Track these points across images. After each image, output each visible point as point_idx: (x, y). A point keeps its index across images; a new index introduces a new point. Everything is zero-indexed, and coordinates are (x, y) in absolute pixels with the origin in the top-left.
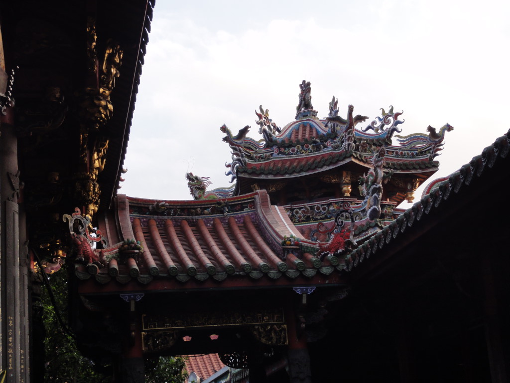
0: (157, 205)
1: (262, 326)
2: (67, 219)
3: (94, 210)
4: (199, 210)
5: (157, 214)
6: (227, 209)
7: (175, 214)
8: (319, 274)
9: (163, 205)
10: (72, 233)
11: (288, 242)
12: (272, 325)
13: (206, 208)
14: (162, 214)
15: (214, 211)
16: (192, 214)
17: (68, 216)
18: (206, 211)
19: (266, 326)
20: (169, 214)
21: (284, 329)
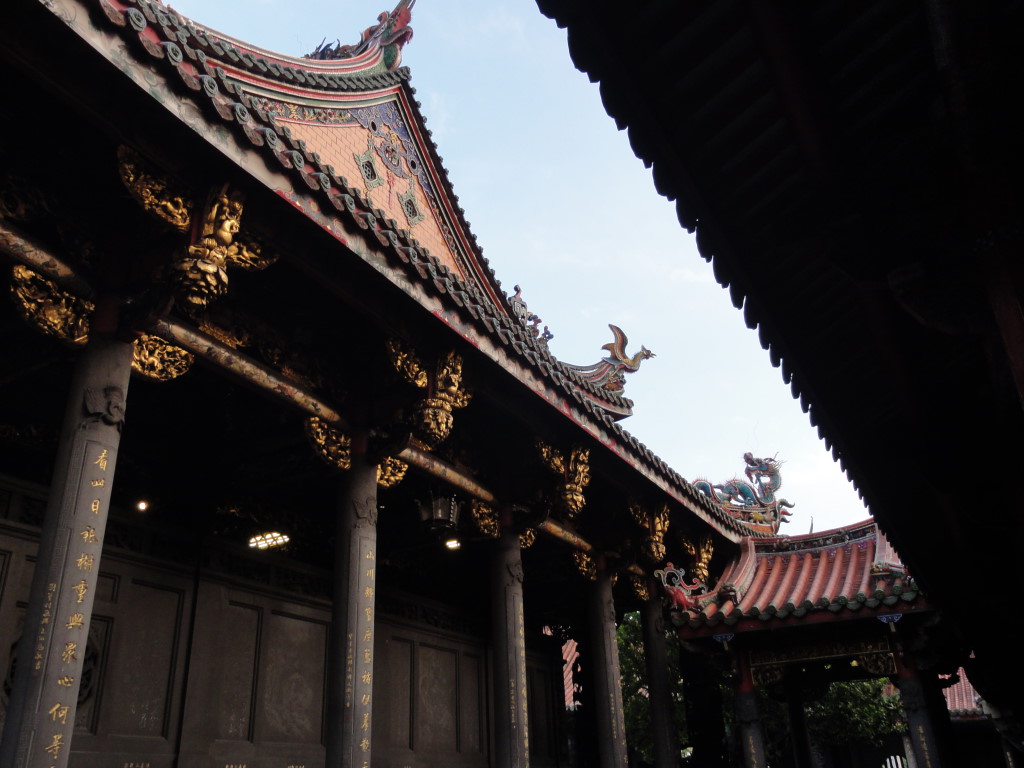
0: (780, 543)
1: (867, 655)
2: (659, 575)
3: (707, 559)
4: (821, 542)
5: (782, 550)
6: (848, 537)
7: (799, 548)
8: (900, 600)
9: (786, 542)
10: (666, 585)
11: (876, 570)
12: (877, 654)
13: (828, 539)
14: (787, 549)
15: (835, 541)
16: (815, 546)
17: (661, 572)
18: (828, 542)
19: (871, 655)
20: (793, 549)
21: (890, 658)
